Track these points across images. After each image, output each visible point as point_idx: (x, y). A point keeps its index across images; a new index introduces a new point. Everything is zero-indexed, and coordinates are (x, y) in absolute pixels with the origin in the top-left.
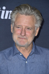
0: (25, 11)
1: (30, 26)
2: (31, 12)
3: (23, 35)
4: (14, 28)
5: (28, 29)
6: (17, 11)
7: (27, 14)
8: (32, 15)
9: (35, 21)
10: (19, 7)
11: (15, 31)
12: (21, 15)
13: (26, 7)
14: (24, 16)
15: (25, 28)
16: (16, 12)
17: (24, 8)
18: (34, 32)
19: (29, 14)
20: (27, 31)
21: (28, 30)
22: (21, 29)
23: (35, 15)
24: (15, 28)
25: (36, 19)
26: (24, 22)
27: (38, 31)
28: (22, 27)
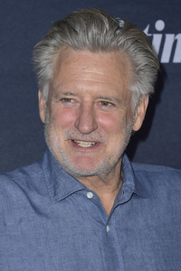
0: (90, 34)
1: (111, 93)
2: (112, 40)
3: (86, 128)
4: (48, 104)
5: (105, 104)
6: (58, 36)
7: (96, 46)
8: (116, 48)
9: (130, 72)
10: (65, 22)
11: (53, 113)
12: (74, 53)
13: (91, 19)
14: (86, 53)
15: (93, 103)
16: (53, 42)
17: (84, 23)
18: (129, 115)
19: (104, 48)
20: (100, 111)
21: (104, 107)
22: (78, 105)
23: (127, 50)
24: (53, 103)
25: (135, 65)
26: (87, 78)
27: (142, 110)
28: (82, 98)
